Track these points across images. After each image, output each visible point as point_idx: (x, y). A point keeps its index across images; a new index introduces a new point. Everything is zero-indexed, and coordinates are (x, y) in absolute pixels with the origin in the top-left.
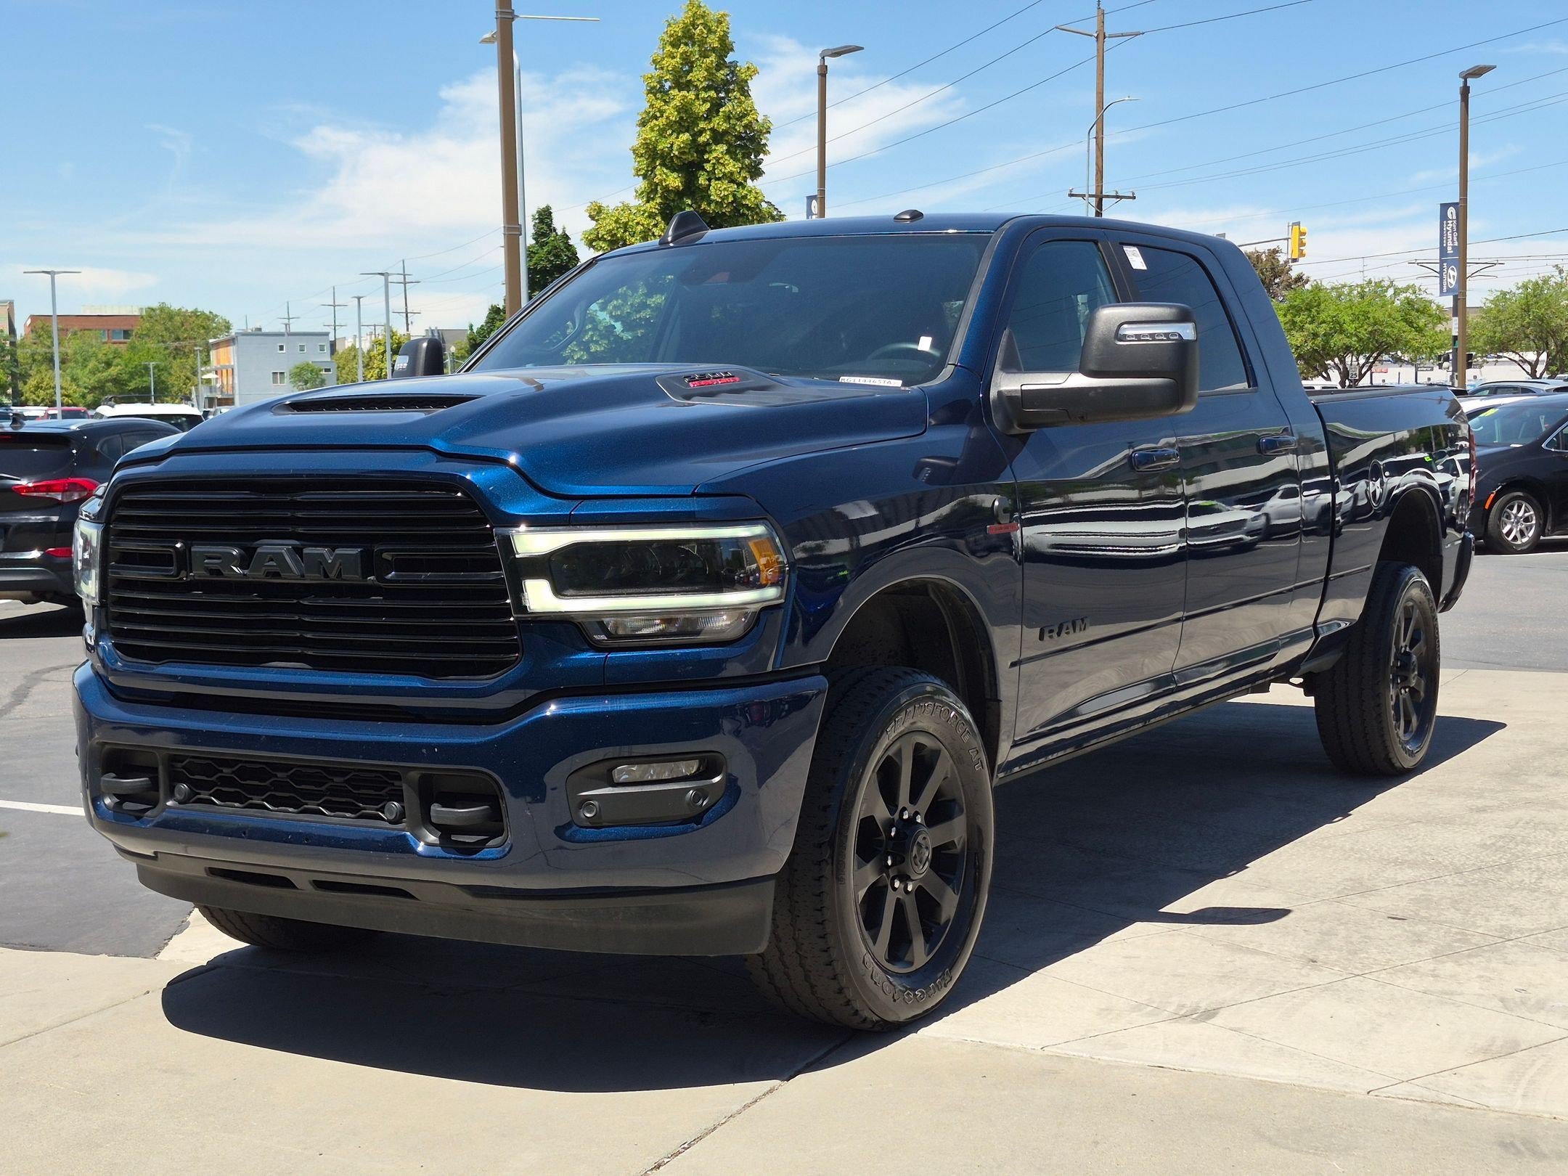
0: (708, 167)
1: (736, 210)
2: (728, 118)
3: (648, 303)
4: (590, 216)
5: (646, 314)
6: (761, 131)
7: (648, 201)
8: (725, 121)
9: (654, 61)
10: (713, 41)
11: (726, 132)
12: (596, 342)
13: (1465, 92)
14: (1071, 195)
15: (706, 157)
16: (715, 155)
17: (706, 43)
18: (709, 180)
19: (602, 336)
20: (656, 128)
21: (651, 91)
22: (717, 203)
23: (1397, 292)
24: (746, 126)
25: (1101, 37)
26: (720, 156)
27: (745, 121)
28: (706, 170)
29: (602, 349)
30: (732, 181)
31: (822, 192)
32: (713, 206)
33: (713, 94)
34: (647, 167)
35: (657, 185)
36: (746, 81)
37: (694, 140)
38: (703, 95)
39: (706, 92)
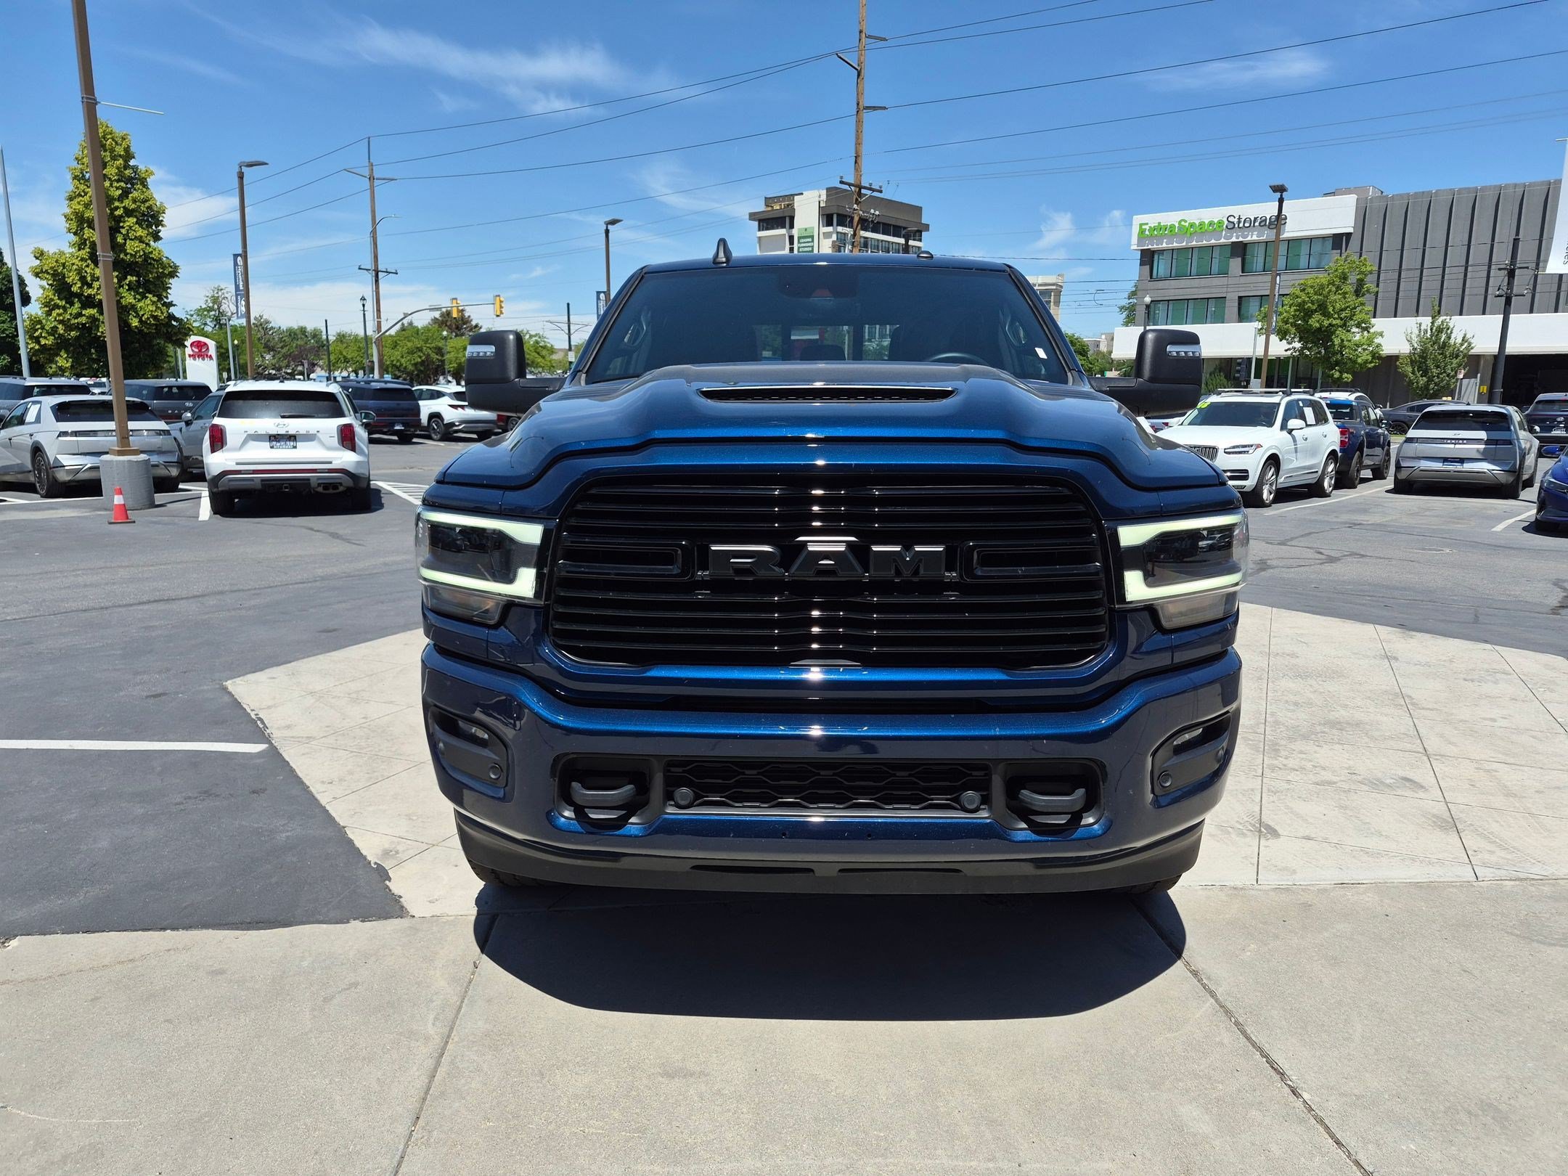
0: (124, 231)
1: (145, 260)
2: (134, 201)
3: (83, 313)
4: (35, 257)
5: (83, 320)
6: (159, 212)
7: (79, 250)
8: (133, 203)
9: (76, 158)
10: (120, 150)
11: (133, 210)
12: (45, 338)
13: (607, 232)
14: (360, 269)
15: (121, 224)
16: (128, 224)
17: (115, 151)
18: (125, 240)
19: (50, 334)
20: (82, 203)
21: (75, 178)
22: (131, 255)
23: (531, 336)
24: (148, 208)
25: (372, 178)
26: (132, 225)
27: (147, 204)
28: (122, 233)
29: (50, 343)
30: (143, 242)
31: (245, 251)
32: (129, 257)
33: (122, 184)
34: (77, 227)
35: (86, 240)
36: (146, 179)
37: (112, 213)
38: (115, 184)
39: (118, 182)
